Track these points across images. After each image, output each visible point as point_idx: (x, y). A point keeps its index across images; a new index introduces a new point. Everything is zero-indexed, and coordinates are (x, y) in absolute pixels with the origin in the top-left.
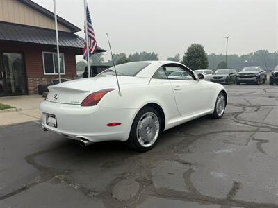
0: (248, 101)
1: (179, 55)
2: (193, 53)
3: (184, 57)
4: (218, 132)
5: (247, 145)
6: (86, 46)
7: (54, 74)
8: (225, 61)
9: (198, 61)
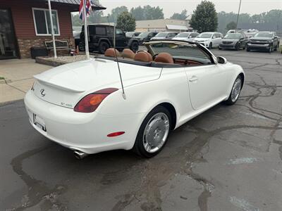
0: (262, 78)
1: (186, 11)
2: (203, 11)
3: (193, 16)
4: (234, 127)
5: (268, 151)
6: (82, 3)
7: (48, 35)
8: (235, 21)
9: (208, 21)
